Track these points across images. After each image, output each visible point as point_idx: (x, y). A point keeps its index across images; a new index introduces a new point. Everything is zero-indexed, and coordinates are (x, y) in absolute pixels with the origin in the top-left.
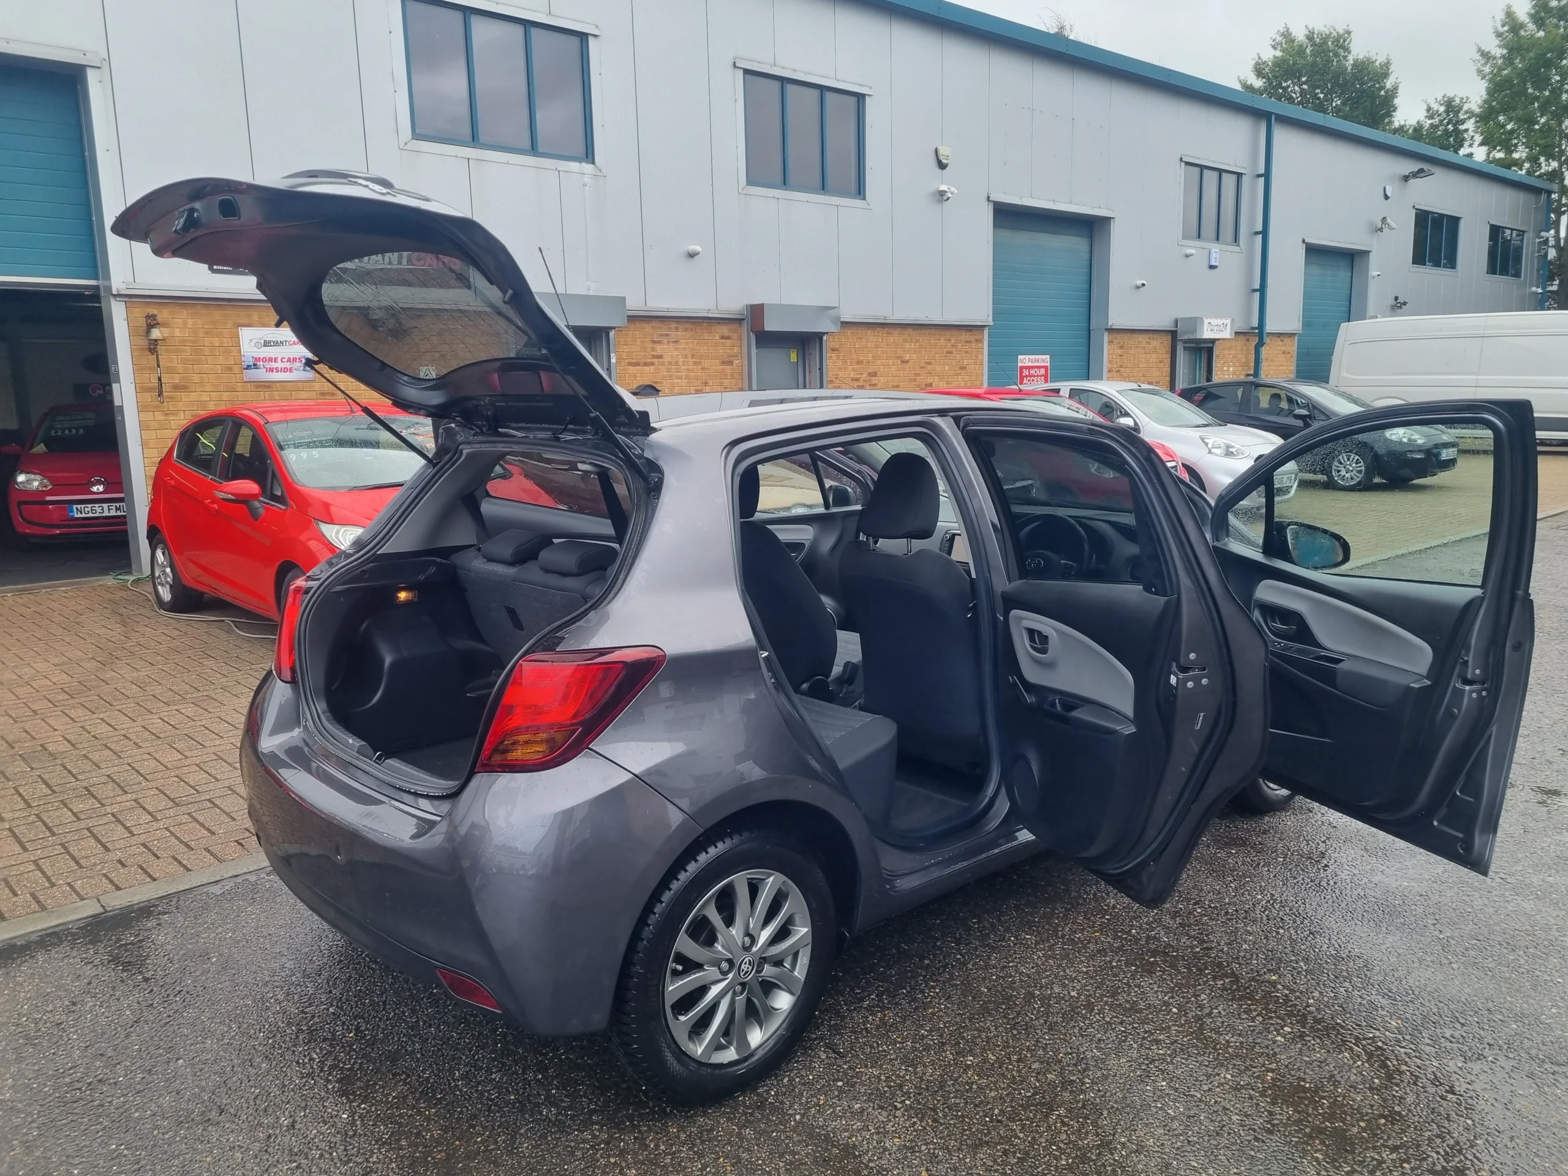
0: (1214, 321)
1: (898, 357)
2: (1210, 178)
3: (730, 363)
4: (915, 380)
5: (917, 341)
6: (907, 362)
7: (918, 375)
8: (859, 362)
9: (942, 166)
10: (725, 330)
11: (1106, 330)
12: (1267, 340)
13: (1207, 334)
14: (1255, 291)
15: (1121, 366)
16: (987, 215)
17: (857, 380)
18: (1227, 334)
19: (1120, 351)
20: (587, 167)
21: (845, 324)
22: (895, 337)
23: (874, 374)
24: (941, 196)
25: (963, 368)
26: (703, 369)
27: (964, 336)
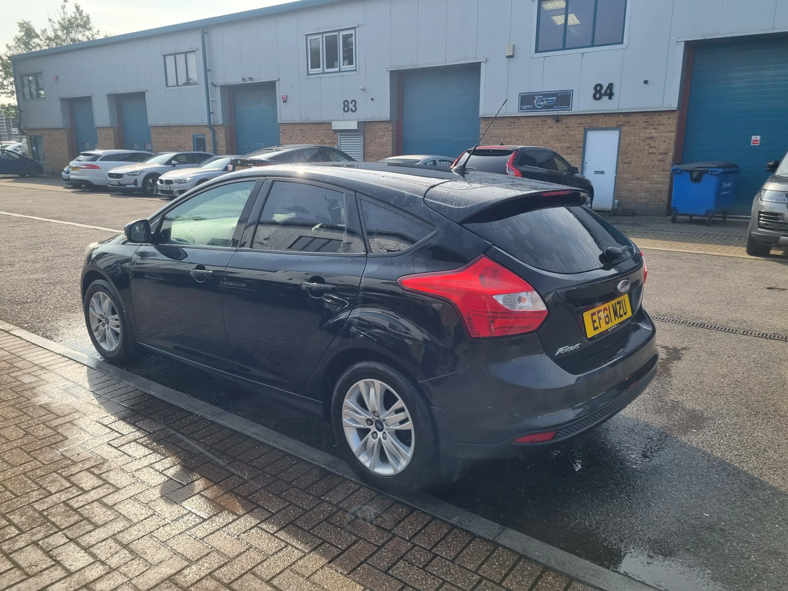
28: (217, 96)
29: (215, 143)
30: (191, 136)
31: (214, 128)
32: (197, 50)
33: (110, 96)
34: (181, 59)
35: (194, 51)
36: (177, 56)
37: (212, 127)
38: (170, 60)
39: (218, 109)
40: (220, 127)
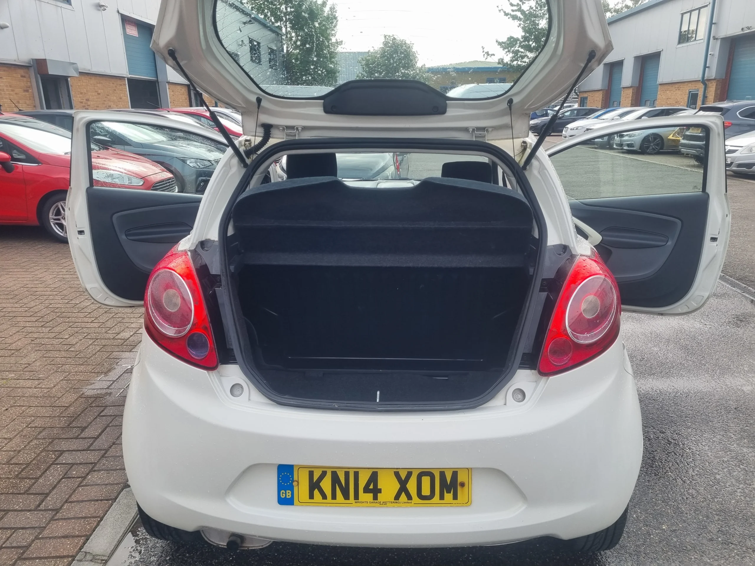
1: (96, 92)
3: (27, 91)
4: (104, 104)
5: (102, 83)
6: (99, 94)
7: (105, 101)
8: (81, 93)
10: (22, 72)
11: (167, 82)
16: (119, 20)
17: (82, 102)
19: (172, 93)
21: (81, 73)
22: (93, 81)
23: (88, 100)
25: (121, 98)
26: (16, 94)
27: (119, 82)
28: (716, 49)
29: (705, 97)
30: (688, 91)
31: (706, 82)
32: (709, 4)
33: (637, 58)
34: (695, 14)
35: (706, 6)
36: (693, 13)
37: (704, 82)
38: (686, 17)
39: (714, 63)
40: (712, 81)
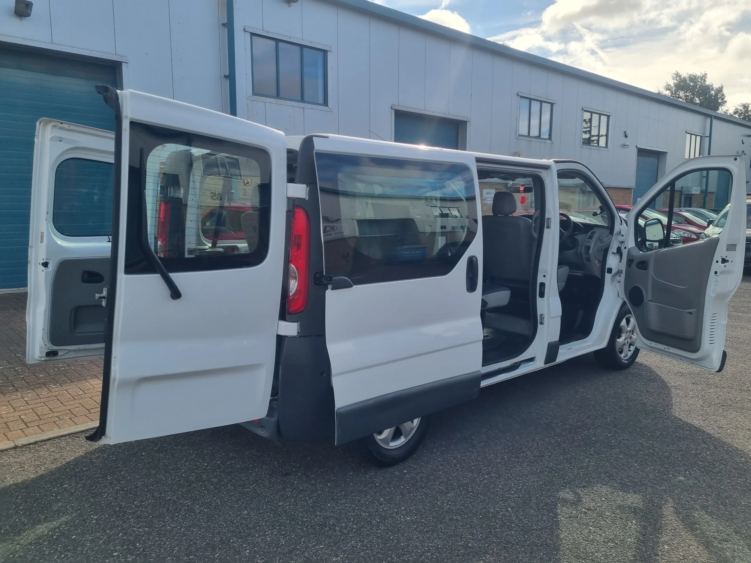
0: (695, 188)
2: (693, 137)
9: (626, 137)
12: (708, 194)
13: (693, 193)
14: (704, 177)
15: (666, 203)
16: (635, 151)
18: (698, 193)
20: (549, 141)
24: (624, 146)
27: (628, 191)
